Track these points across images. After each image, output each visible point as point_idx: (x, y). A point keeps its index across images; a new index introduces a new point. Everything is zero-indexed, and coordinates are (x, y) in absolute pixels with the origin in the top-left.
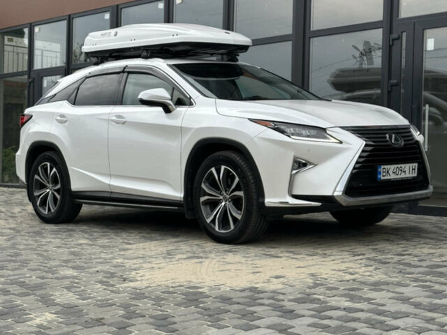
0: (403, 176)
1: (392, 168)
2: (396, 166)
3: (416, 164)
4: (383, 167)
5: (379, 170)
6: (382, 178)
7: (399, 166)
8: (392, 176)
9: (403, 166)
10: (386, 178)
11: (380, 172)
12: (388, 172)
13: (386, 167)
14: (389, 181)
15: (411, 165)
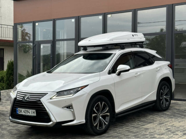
0: (28, 114)
1: (23, 110)
2: (25, 109)
3: (35, 111)
4: (18, 109)
5: (17, 110)
6: (19, 113)
7: (26, 110)
8: (23, 114)
9: (28, 110)
10: (20, 113)
11: (18, 111)
12: (21, 111)
13: (20, 109)
14: (22, 115)
15: (32, 110)
